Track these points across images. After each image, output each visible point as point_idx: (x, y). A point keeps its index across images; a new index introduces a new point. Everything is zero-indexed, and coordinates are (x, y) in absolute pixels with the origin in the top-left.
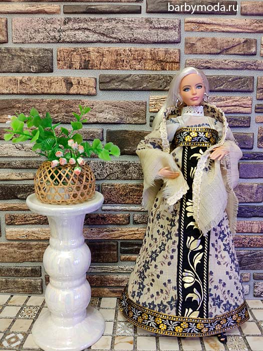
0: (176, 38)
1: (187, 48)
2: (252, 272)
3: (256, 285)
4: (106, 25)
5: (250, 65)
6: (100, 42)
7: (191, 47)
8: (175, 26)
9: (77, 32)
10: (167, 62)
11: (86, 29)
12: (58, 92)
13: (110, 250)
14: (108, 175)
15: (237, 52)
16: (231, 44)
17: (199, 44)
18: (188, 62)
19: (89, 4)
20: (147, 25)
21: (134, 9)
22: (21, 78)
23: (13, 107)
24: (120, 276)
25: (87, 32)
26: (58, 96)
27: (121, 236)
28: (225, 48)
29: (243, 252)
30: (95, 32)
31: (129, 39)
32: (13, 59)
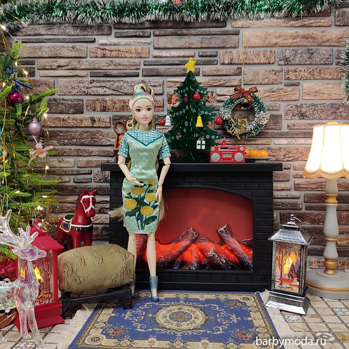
0: (161, 92)
4: (116, 84)
6: (113, 94)
8: (160, 85)
11: (104, 86)
12: (86, 126)
19: (106, 71)
21: (135, 74)
22: (63, 117)
23: (58, 135)
25: (105, 89)
32: (58, 105)
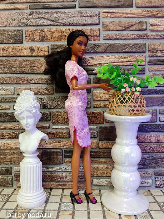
1: (103, 27)
2: (153, 170)
3: (156, 179)
5: (143, 36)
7: (106, 27)
9: (37, 20)
10: (92, 36)
13: (58, 155)
14: (56, 106)
15: (134, 29)
16: (130, 24)
17: (111, 25)
18: (105, 36)
20: (79, 15)
24: (64, 174)
26: (26, 57)
27: (65, 146)
28: (127, 26)
29: (146, 156)
30: (48, 20)
31: (69, 23)
